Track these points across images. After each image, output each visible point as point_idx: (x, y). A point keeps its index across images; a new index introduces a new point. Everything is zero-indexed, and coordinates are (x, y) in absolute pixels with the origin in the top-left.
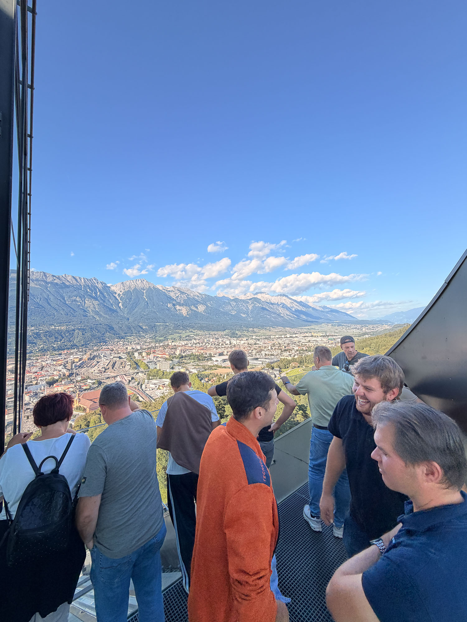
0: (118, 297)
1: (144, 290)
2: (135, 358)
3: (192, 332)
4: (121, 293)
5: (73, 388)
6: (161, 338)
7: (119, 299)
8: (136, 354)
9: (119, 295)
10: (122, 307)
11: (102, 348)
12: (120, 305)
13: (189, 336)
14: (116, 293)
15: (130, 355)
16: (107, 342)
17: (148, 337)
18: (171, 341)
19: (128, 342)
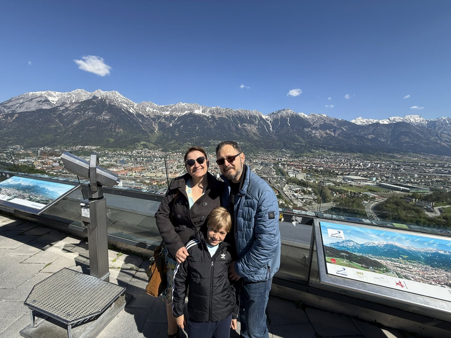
0: (269, 123)
1: (288, 117)
3: (324, 152)
4: (272, 120)
6: (298, 155)
7: (270, 125)
9: (271, 121)
10: (272, 130)
11: (258, 158)
12: (271, 129)
13: (321, 155)
14: (268, 120)
16: (261, 154)
17: (288, 153)
18: (306, 158)
19: (275, 155)
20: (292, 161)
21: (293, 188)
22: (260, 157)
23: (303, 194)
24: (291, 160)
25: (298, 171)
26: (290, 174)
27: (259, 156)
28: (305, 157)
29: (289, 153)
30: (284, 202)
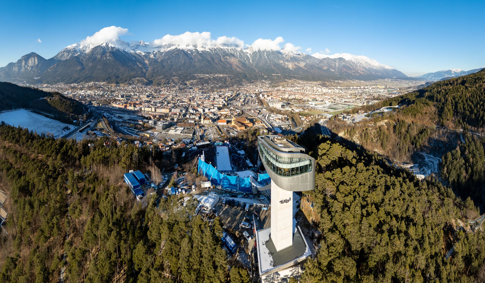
1: (265, 51)
2: (260, 98)
4: (251, 54)
6: (275, 85)
10: (252, 62)
13: (293, 84)
15: (257, 95)
23: (281, 121)
29: (267, 84)
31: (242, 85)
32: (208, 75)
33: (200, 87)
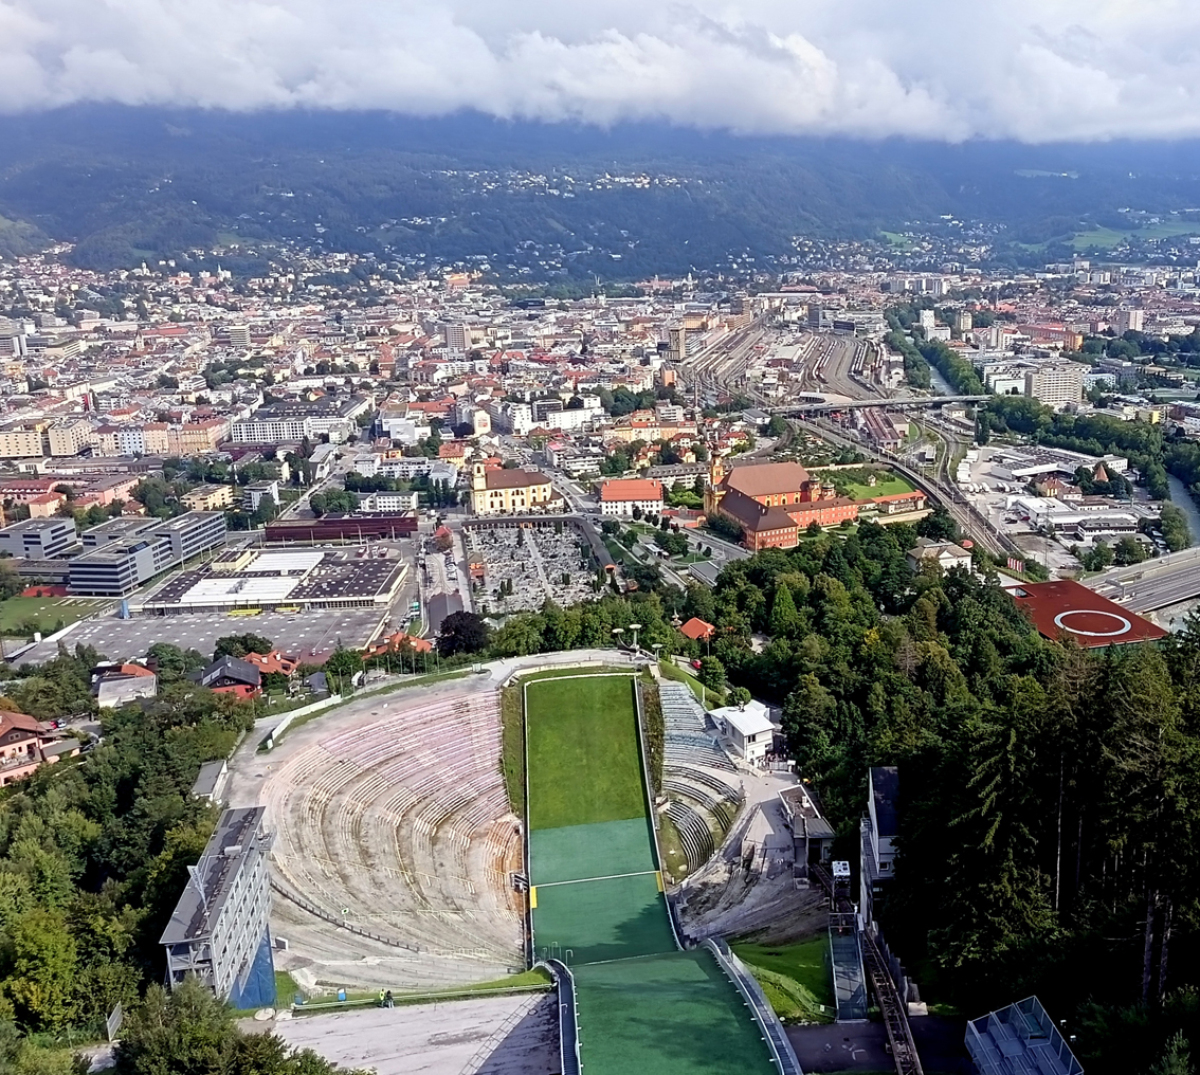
2: (922, 332)
5: (691, 437)
8: (928, 319)
11: (785, 280)
15: (903, 318)
16: (804, 255)
17: (976, 237)
18: (1086, 264)
19: (891, 258)
20: (1003, 294)
21: (1018, 465)
22: (799, 275)
23: (1078, 497)
24: (998, 284)
25: (1045, 355)
26: (993, 378)
27: (793, 268)
28: (1084, 258)
29: (981, 241)
30: (967, 561)
31: (791, 253)
32: (541, 179)
33: (485, 267)
